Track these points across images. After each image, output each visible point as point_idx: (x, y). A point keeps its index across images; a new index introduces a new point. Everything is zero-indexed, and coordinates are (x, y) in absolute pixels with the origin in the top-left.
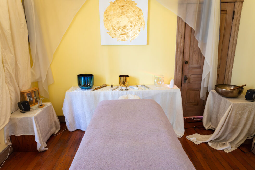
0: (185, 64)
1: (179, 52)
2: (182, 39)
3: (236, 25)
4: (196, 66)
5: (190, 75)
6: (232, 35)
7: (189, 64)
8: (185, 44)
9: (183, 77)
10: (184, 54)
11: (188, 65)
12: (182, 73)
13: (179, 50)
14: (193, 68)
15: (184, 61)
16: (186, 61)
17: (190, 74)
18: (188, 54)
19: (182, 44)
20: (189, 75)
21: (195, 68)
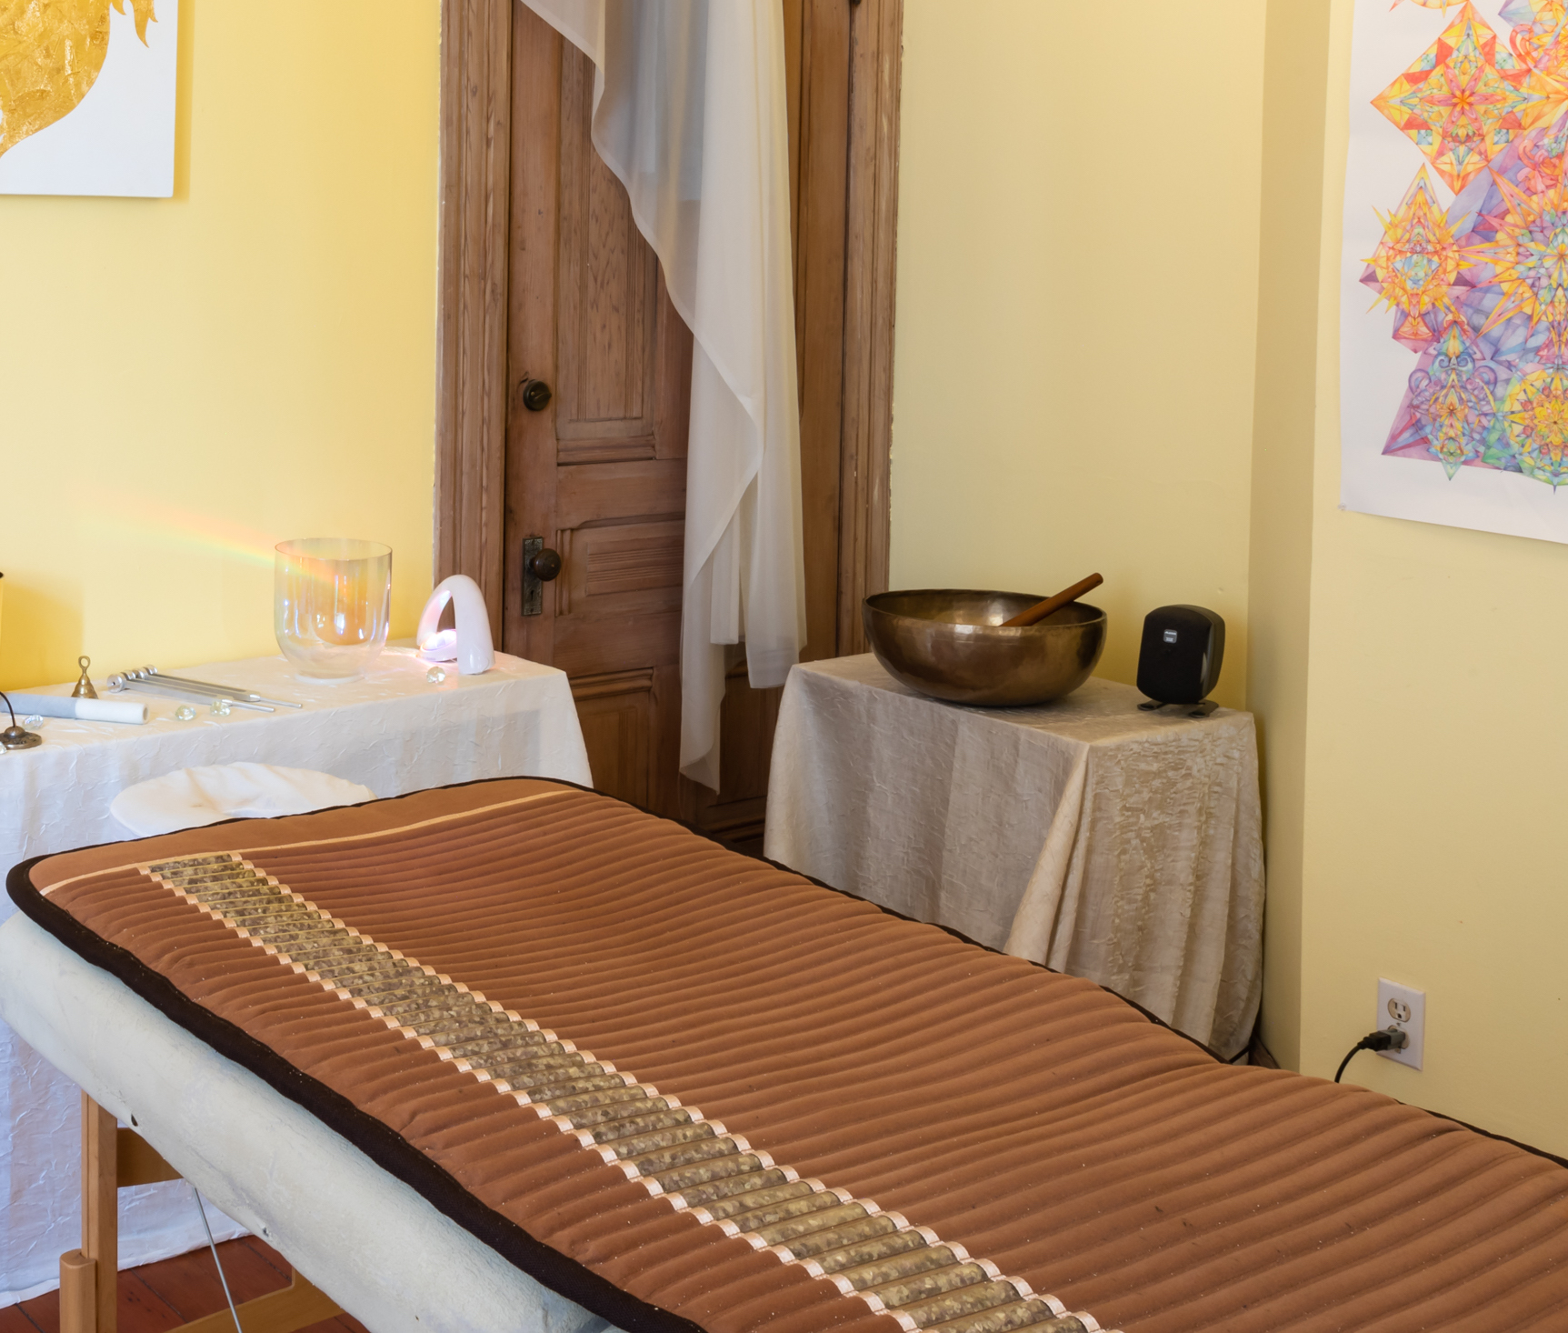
0: (525, 417)
1: (467, 289)
2: (496, 157)
3: (878, 55)
4: (617, 431)
5: (572, 530)
6: (863, 141)
7: (556, 416)
8: (516, 211)
9: (515, 550)
10: (515, 303)
11: (547, 414)
12: (508, 514)
13: (469, 262)
14: (597, 454)
15: (514, 379)
16: (536, 376)
17: (574, 521)
18: (549, 308)
19: (496, 208)
20: (563, 531)
21: (611, 455)
